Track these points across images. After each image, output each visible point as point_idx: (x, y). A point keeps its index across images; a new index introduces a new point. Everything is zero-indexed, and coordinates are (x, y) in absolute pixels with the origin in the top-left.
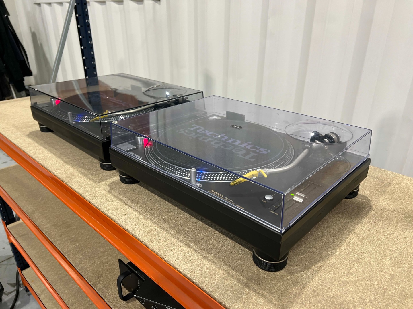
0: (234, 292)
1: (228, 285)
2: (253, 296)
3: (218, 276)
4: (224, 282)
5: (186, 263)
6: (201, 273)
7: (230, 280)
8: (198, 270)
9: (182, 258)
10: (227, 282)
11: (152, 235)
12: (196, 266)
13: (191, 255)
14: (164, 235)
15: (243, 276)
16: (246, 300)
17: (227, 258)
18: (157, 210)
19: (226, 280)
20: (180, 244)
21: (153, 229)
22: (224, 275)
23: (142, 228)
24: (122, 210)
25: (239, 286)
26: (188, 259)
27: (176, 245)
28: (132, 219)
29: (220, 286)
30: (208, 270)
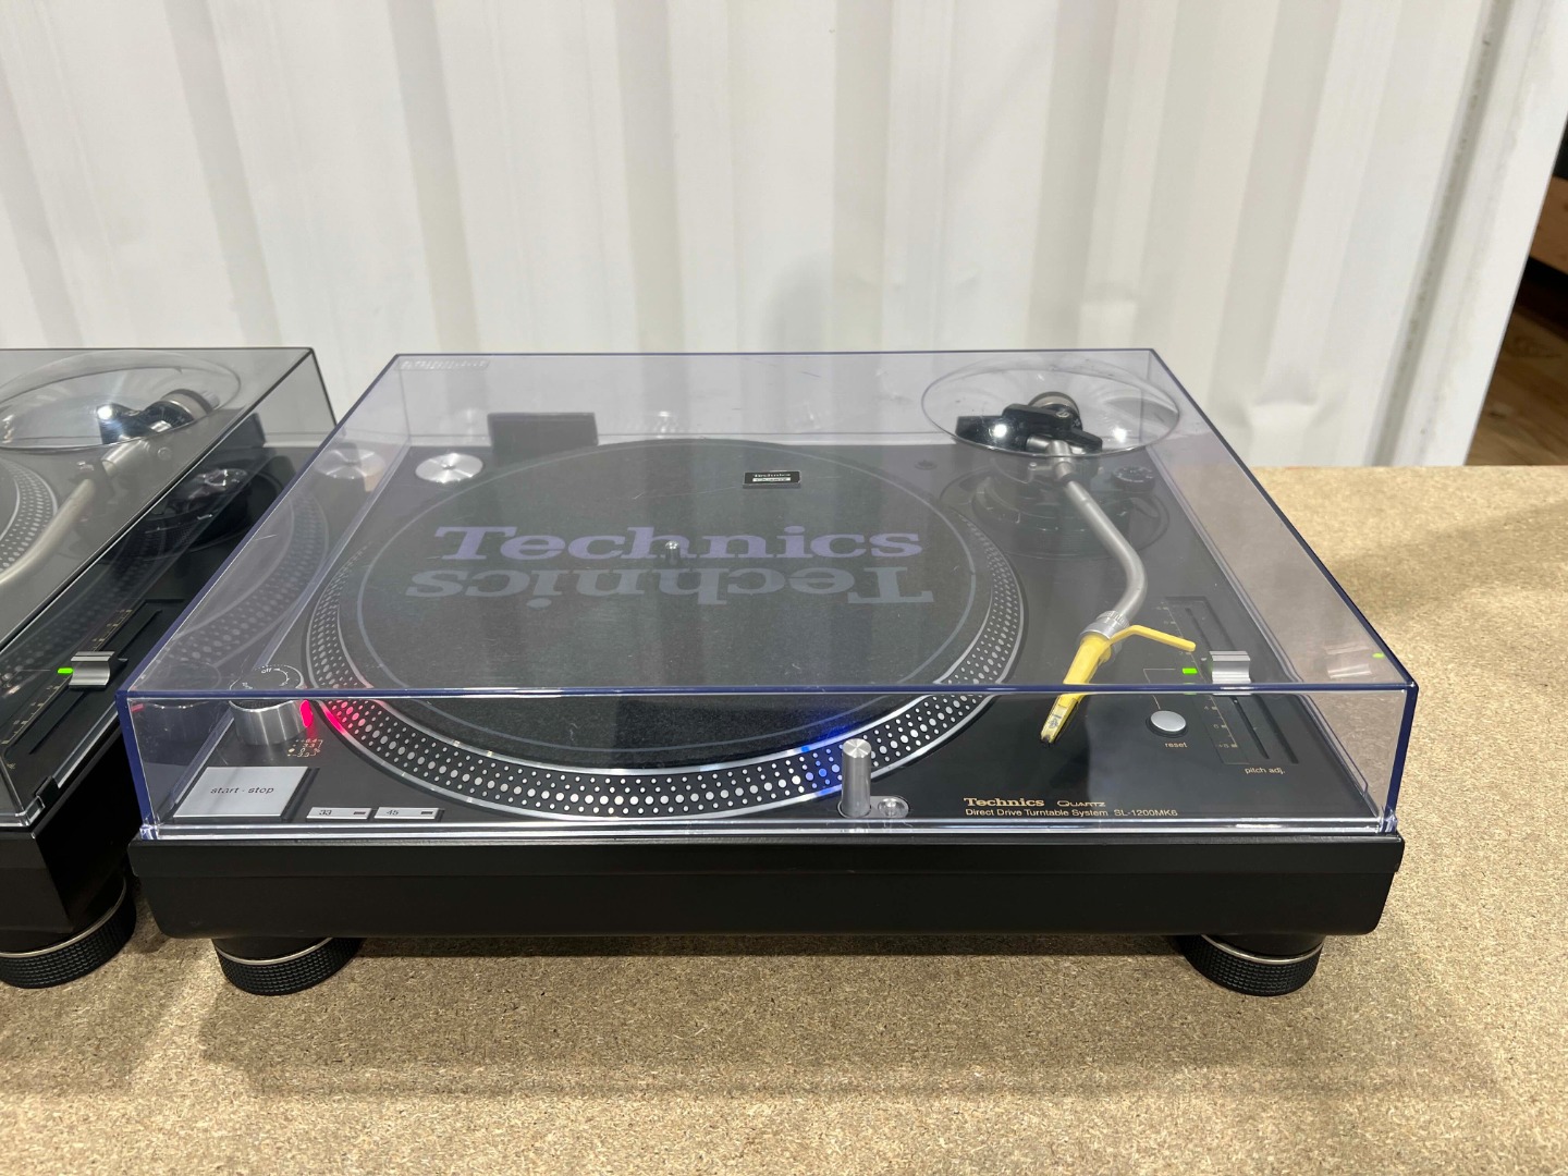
0: (1329, 1142)
1: (1280, 1132)
2: (1383, 1109)
3: (1218, 1127)
4: (1260, 1134)
5: (1069, 1165)
6: (1161, 1162)
7: (1264, 1111)
8: (1137, 1156)
9: (1026, 1155)
10: (1267, 1127)
11: (787, 1154)
12: (1110, 1150)
13: (1035, 1120)
14: (832, 1115)
15: (1266, 1062)
16: (1389, 1141)
17: (1142, 1036)
18: (641, 1025)
19: (1250, 1117)
20: (937, 1104)
21: (758, 1123)
22: (1223, 1105)
23: (702, 1153)
24: (478, 1134)
25: (1309, 1109)
26: (1051, 1145)
27: (930, 1121)
28: (597, 1142)
29: (1271, 1158)
30: (1164, 1133)
